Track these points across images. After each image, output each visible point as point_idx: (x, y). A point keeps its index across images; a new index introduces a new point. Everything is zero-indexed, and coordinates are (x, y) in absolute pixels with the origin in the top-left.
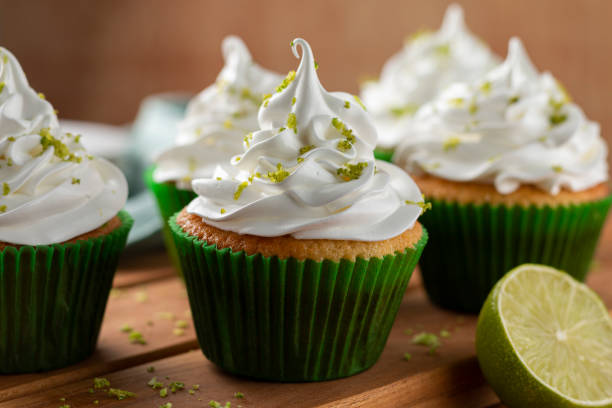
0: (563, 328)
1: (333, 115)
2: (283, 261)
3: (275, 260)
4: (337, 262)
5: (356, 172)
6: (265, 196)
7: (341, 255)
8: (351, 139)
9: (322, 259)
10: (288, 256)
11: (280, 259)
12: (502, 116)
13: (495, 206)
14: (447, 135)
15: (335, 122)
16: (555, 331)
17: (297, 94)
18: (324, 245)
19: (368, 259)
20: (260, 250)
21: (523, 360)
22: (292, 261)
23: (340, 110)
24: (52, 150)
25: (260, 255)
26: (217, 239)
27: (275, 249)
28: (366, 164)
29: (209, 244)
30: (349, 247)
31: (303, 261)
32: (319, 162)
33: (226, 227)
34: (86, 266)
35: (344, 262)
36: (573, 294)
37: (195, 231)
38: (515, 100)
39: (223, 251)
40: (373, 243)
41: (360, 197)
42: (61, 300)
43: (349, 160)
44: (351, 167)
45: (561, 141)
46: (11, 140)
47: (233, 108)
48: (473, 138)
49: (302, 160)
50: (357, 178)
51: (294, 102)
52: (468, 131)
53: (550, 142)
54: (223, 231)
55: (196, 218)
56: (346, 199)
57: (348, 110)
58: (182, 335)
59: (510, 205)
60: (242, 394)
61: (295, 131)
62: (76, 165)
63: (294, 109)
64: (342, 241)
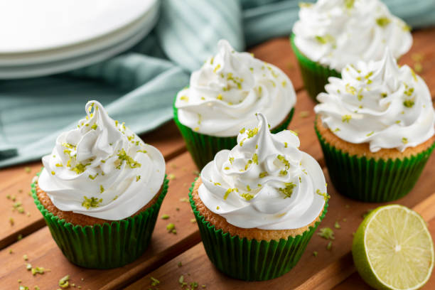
0: (399, 244)
1: (278, 153)
2: (249, 241)
3: (245, 239)
4: (278, 241)
5: (289, 191)
7: (280, 237)
8: (288, 165)
9: (270, 240)
10: (252, 238)
11: (248, 239)
13: (368, 159)
15: (279, 157)
16: (395, 246)
17: (259, 143)
18: (272, 233)
19: (294, 237)
20: (238, 234)
21: (374, 272)
22: (254, 241)
23: (282, 149)
24: (125, 161)
25: (237, 236)
26: (215, 222)
27: (246, 234)
29: (211, 224)
30: (284, 233)
31: (260, 241)
32: (270, 185)
34: (145, 221)
35: (282, 241)
36: (407, 218)
38: (385, 96)
39: (218, 231)
41: (291, 208)
42: (133, 237)
44: (287, 186)
45: (409, 123)
46: (103, 162)
47: (223, 85)
49: (261, 186)
50: (290, 196)
51: (257, 147)
53: (402, 123)
57: (286, 149)
59: (377, 159)
61: (257, 164)
62: (138, 169)
63: (257, 151)
64: (281, 230)
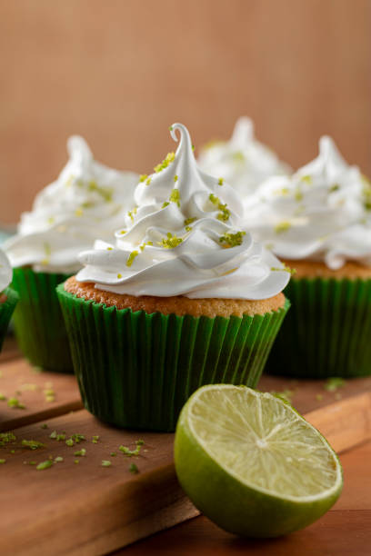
1: (210, 192)
2: (180, 318)
3: (172, 317)
4: (228, 318)
5: (236, 240)
6: (156, 262)
7: (231, 312)
8: (227, 212)
9: (215, 315)
10: (184, 313)
11: (178, 316)
12: (324, 202)
13: (326, 280)
14: (276, 220)
15: (211, 198)
17: (179, 172)
18: (216, 303)
19: (252, 316)
20: (157, 309)
22: (188, 318)
23: (215, 186)
25: (159, 313)
26: (115, 302)
27: (173, 307)
28: (244, 233)
29: (109, 306)
30: (236, 305)
31: (198, 317)
32: (204, 230)
33: (122, 291)
35: (234, 318)
37: (91, 295)
38: (336, 188)
39: (122, 311)
40: (255, 301)
41: (244, 260)
43: (229, 229)
44: (232, 236)
47: (82, 199)
48: (300, 222)
49: (191, 229)
50: (239, 244)
51: (176, 178)
52: (297, 215)
53: (370, 223)
54: (118, 295)
55: (89, 285)
56: (232, 262)
57: (222, 187)
58: (54, 401)
59: (339, 278)
60: (142, 441)
61: (179, 205)
63: (176, 185)
64: (230, 300)
